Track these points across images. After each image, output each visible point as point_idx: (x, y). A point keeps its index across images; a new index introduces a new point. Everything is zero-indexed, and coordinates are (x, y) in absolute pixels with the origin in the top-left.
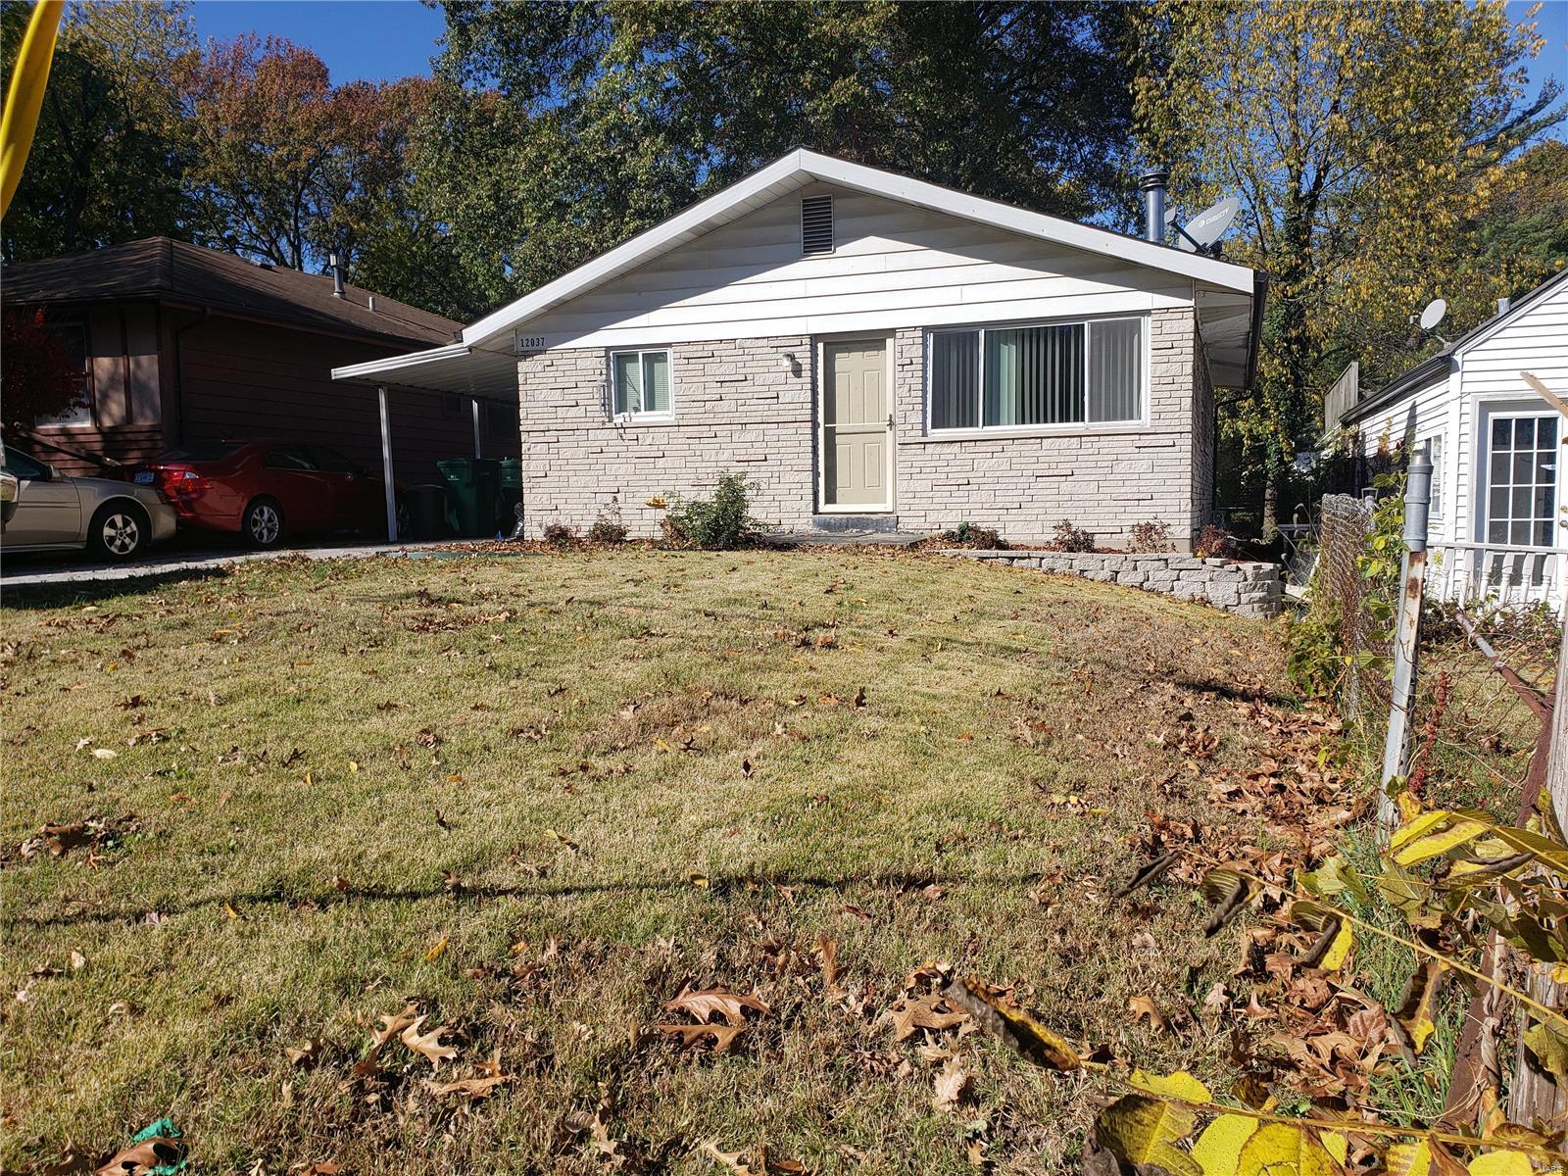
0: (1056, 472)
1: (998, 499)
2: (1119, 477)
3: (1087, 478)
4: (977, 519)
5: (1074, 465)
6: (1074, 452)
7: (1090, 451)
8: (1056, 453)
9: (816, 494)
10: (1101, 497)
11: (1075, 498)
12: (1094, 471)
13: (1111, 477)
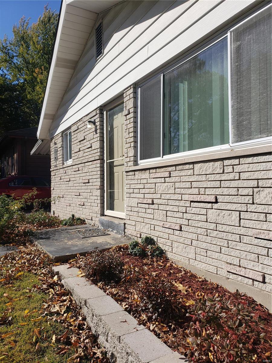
0: (203, 198)
1: (169, 219)
2: (260, 209)
3: (229, 207)
4: (157, 234)
5: (218, 191)
6: (218, 177)
7: (231, 176)
8: (204, 178)
9: (102, 203)
10: (242, 231)
11: (220, 227)
12: (235, 199)
13: (252, 208)
